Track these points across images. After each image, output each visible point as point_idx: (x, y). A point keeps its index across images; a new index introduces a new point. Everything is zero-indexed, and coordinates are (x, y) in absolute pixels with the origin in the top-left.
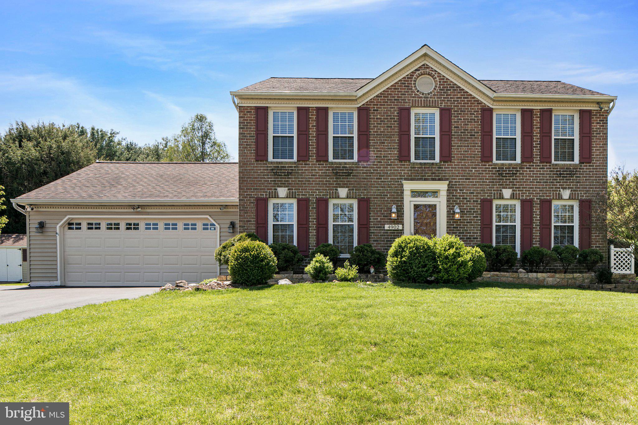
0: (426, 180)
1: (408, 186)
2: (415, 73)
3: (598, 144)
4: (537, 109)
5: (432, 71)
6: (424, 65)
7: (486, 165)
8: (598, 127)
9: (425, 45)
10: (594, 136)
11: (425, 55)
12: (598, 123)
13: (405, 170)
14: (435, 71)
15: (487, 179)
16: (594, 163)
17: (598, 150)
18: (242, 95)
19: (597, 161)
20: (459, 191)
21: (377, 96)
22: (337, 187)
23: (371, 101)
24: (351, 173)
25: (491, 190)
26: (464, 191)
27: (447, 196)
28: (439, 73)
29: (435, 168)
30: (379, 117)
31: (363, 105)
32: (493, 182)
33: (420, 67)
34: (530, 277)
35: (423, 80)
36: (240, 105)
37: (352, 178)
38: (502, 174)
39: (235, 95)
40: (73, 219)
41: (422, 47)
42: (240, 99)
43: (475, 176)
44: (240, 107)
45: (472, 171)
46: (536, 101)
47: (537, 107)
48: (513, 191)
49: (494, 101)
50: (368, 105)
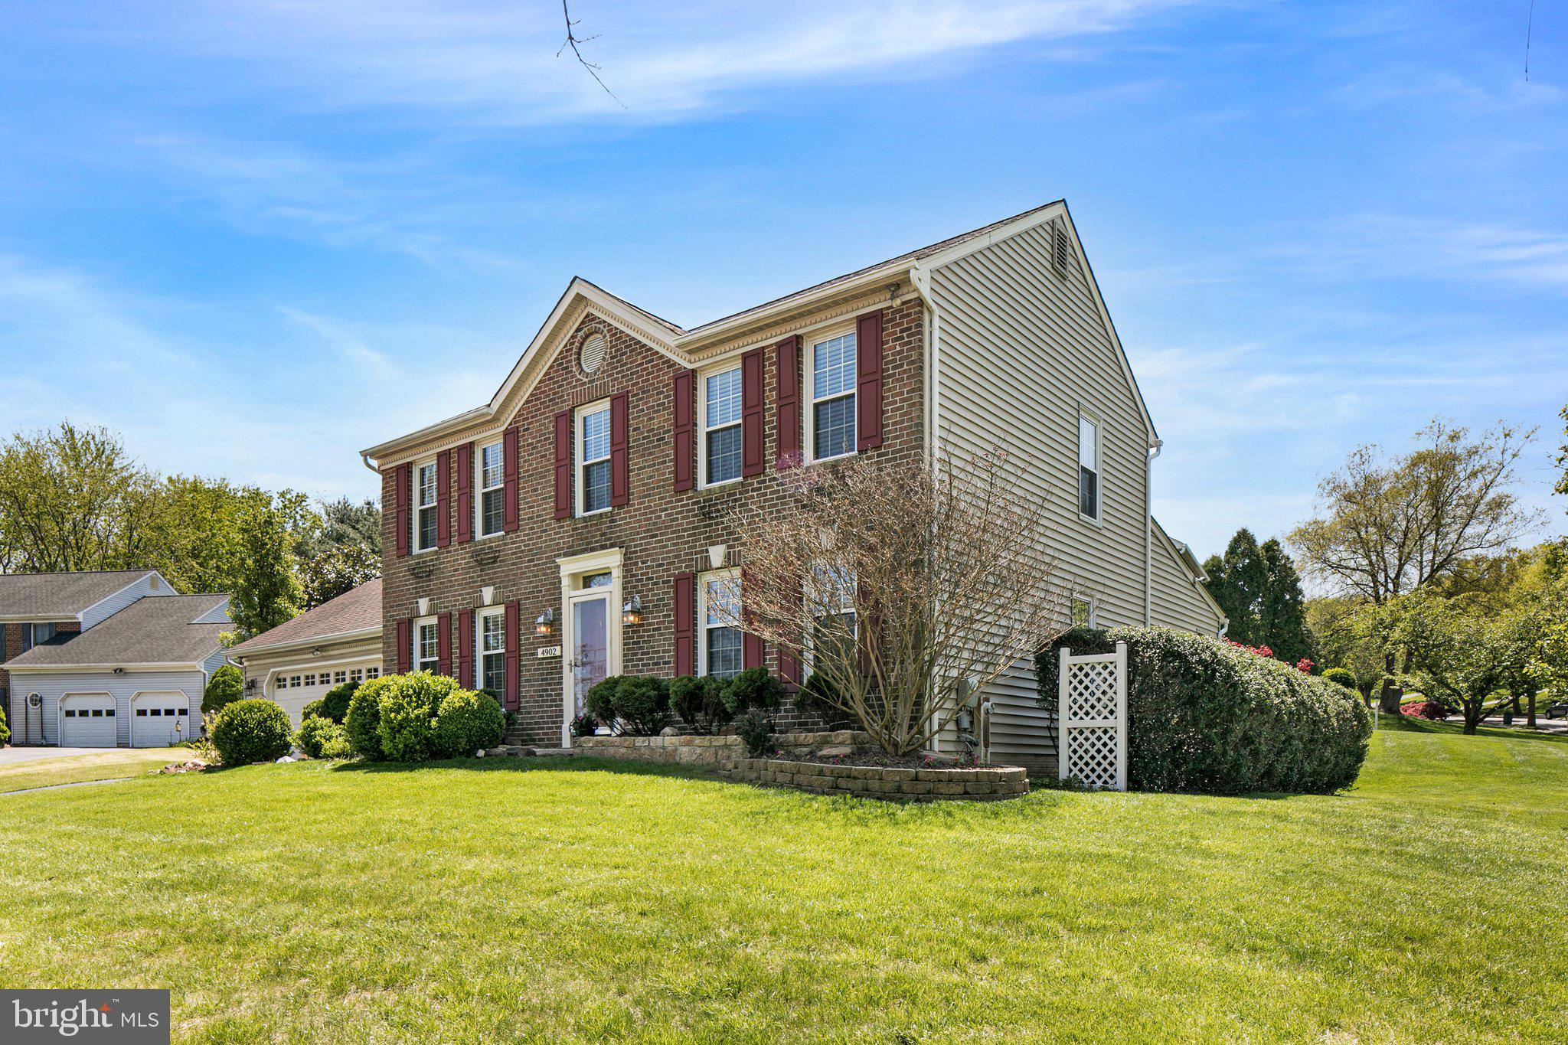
0: (593, 550)
1: (568, 567)
2: (576, 337)
3: (897, 395)
4: (771, 345)
5: (600, 323)
6: (587, 316)
7: (682, 500)
8: (898, 348)
9: (576, 278)
10: (889, 376)
11: (580, 298)
12: (897, 339)
13: (563, 535)
14: (605, 322)
15: (684, 530)
16: (890, 446)
17: (898, 409)
18: (379, 451)
19: (897, 437)
20: (640, 565)
21: (527, 402)
22: (481, 586)
23: (519, 414)
24: (498, 557)
25: (691, 554)
26: (649, 563)
27: (624, 577)
28: (609, 325)
29: (606, 523)
30: (530, 441)
31: (510, 424)
32: (694, 535)
33: (583, 322)
34: (652, 744)
35: (593, 345)
36: (382, 468)
37: (498, 567)
38: (709, 514)
39: (366, 454)
40: (279, 673)
41: (572, 283)
42: (378, 458)
43: (666, 527)
44: (383, 471)
45: (660, 517)
46: (768, 326)
47: (769, 340)
48: (729, 547)
49: (690, 352)
50: (515, 422)
